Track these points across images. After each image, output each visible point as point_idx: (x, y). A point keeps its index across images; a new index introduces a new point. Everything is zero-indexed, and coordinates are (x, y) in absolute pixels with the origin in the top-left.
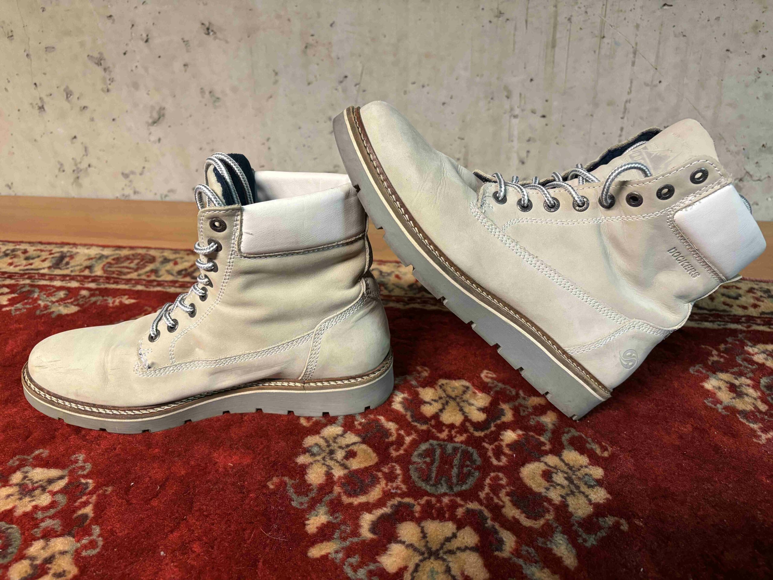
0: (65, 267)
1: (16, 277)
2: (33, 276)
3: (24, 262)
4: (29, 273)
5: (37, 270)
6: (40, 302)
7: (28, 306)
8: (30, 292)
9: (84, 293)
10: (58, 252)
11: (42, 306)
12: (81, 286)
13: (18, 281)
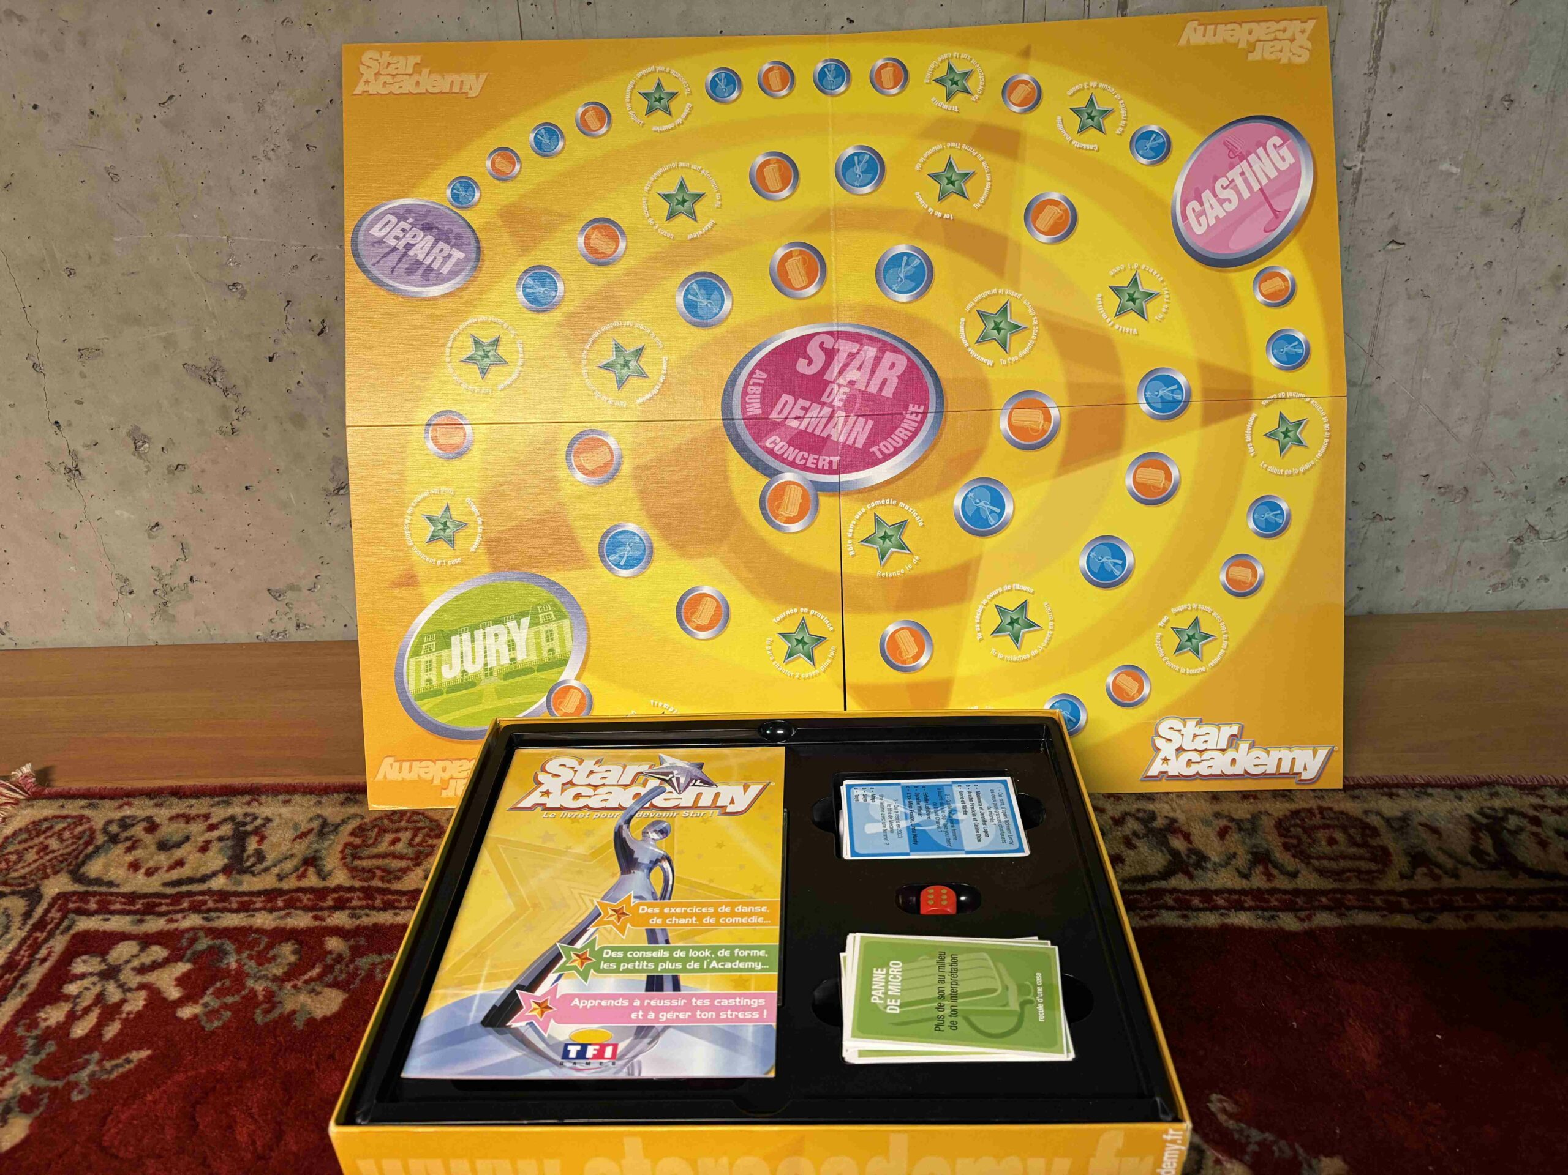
0: (258, 868)
1: (164, 908)
2: (205, 902)
3: (163, 859)
4: (190, 894)
5: (204, 879)
6: (250, 983)
7: (229, 1000)
8: (216, 953)
9: (333, 944)
10: (225, 820)
11: (261, 997)
12: (317, 923)
13: (171, 921)
